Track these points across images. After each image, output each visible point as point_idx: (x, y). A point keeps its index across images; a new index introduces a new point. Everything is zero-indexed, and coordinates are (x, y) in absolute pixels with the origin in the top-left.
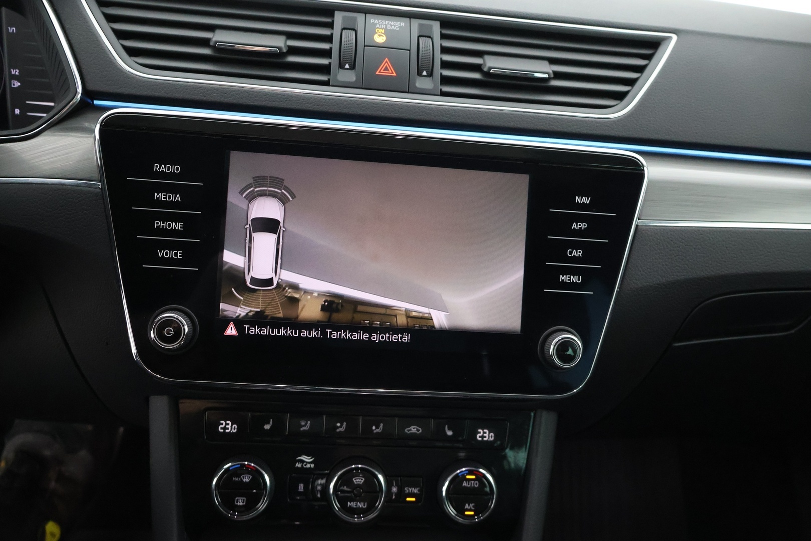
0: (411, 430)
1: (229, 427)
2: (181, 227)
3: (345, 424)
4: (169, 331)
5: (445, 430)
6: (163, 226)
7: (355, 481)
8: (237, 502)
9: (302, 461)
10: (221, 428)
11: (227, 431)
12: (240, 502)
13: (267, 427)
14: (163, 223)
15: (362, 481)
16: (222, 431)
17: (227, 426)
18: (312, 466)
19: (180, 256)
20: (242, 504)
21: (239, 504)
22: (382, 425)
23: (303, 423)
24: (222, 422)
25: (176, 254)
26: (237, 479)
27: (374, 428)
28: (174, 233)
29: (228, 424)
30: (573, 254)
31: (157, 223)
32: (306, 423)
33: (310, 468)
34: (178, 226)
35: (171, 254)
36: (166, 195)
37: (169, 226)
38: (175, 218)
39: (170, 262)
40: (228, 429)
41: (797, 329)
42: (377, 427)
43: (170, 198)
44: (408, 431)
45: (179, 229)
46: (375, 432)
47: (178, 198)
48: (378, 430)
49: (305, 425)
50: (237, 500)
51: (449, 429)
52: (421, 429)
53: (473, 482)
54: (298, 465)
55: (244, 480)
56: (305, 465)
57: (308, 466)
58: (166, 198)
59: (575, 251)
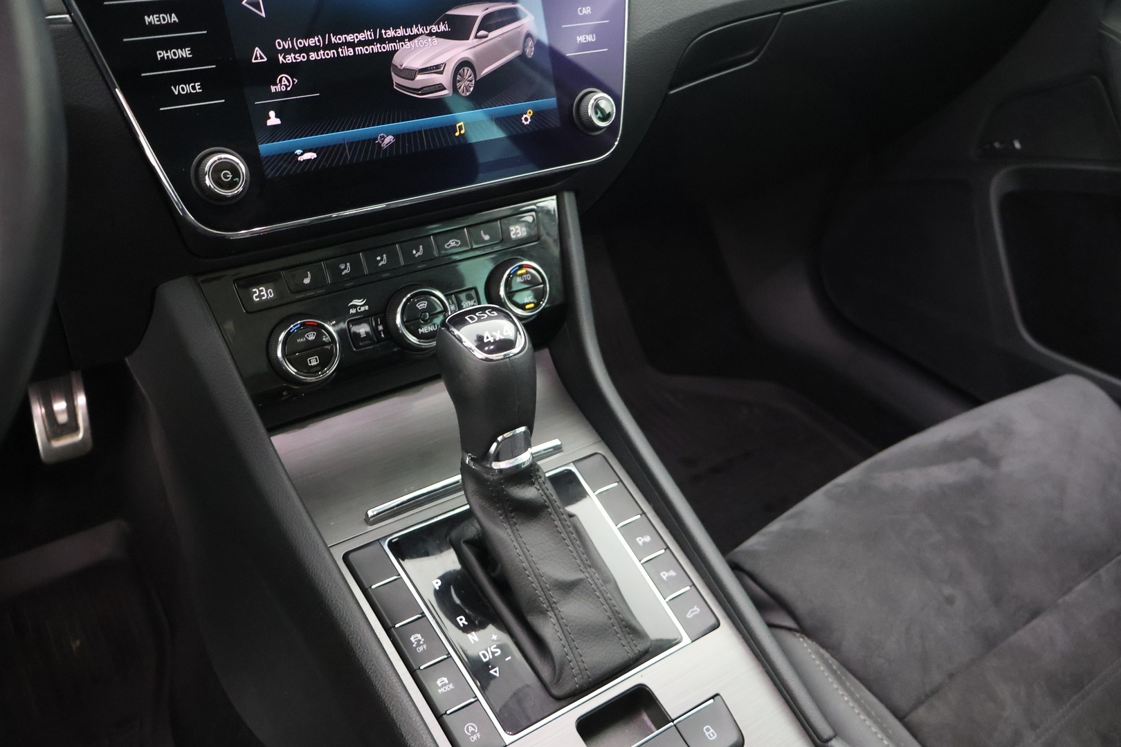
0: (450, 244)
1: (264, 293)
2: (189, 54)
3: (385, 256)
4: (227, 176)
5: (481, 236)
6: (168, 57)
7: (419, 307)
8: (310, 363)
9: (355, 306)
10: (256, 297)
11: (263, 298)
12: (314, 361)
13: (307, 281)
14: (167, 52)
15: (426, 305)
16: (258, 299)
17: (262, 293)
18: (367, 308)
19: (199, 89)
20: (316, 363)
21: (312, 364)
22: (421, 247)
23: (342, 267)
24: (254, 290)
25: (194, 88)
26: (302, 340)
27: (414, 252)
28: (182, 62)
29: (262, 291)
30: (583, 13)
31: (160, 54)
32: (346, 266)
33: (365, 310)
34: (185, 53)
35: (188, 89)
36: (159, 17)
37: (175, 55)
38: (180, 44)
39: (190, 98)
40: (264, 295)
41: (759, 57)
42: (417, 251)
43: (164, 20)
44: (448, 246)
45: (188, 56)
46: (416, 256)
47: (174, 18)
48: (419, 254)
49: (345, 268)
50: (310, 360)
51: (485, 234)
52: (459, 241)
53: (525, 276)
54: (353, 311)
55: (310, 339)
56: (360, 309)
57: (363, 309)
58: (159, 21)
59: (584, 8)
